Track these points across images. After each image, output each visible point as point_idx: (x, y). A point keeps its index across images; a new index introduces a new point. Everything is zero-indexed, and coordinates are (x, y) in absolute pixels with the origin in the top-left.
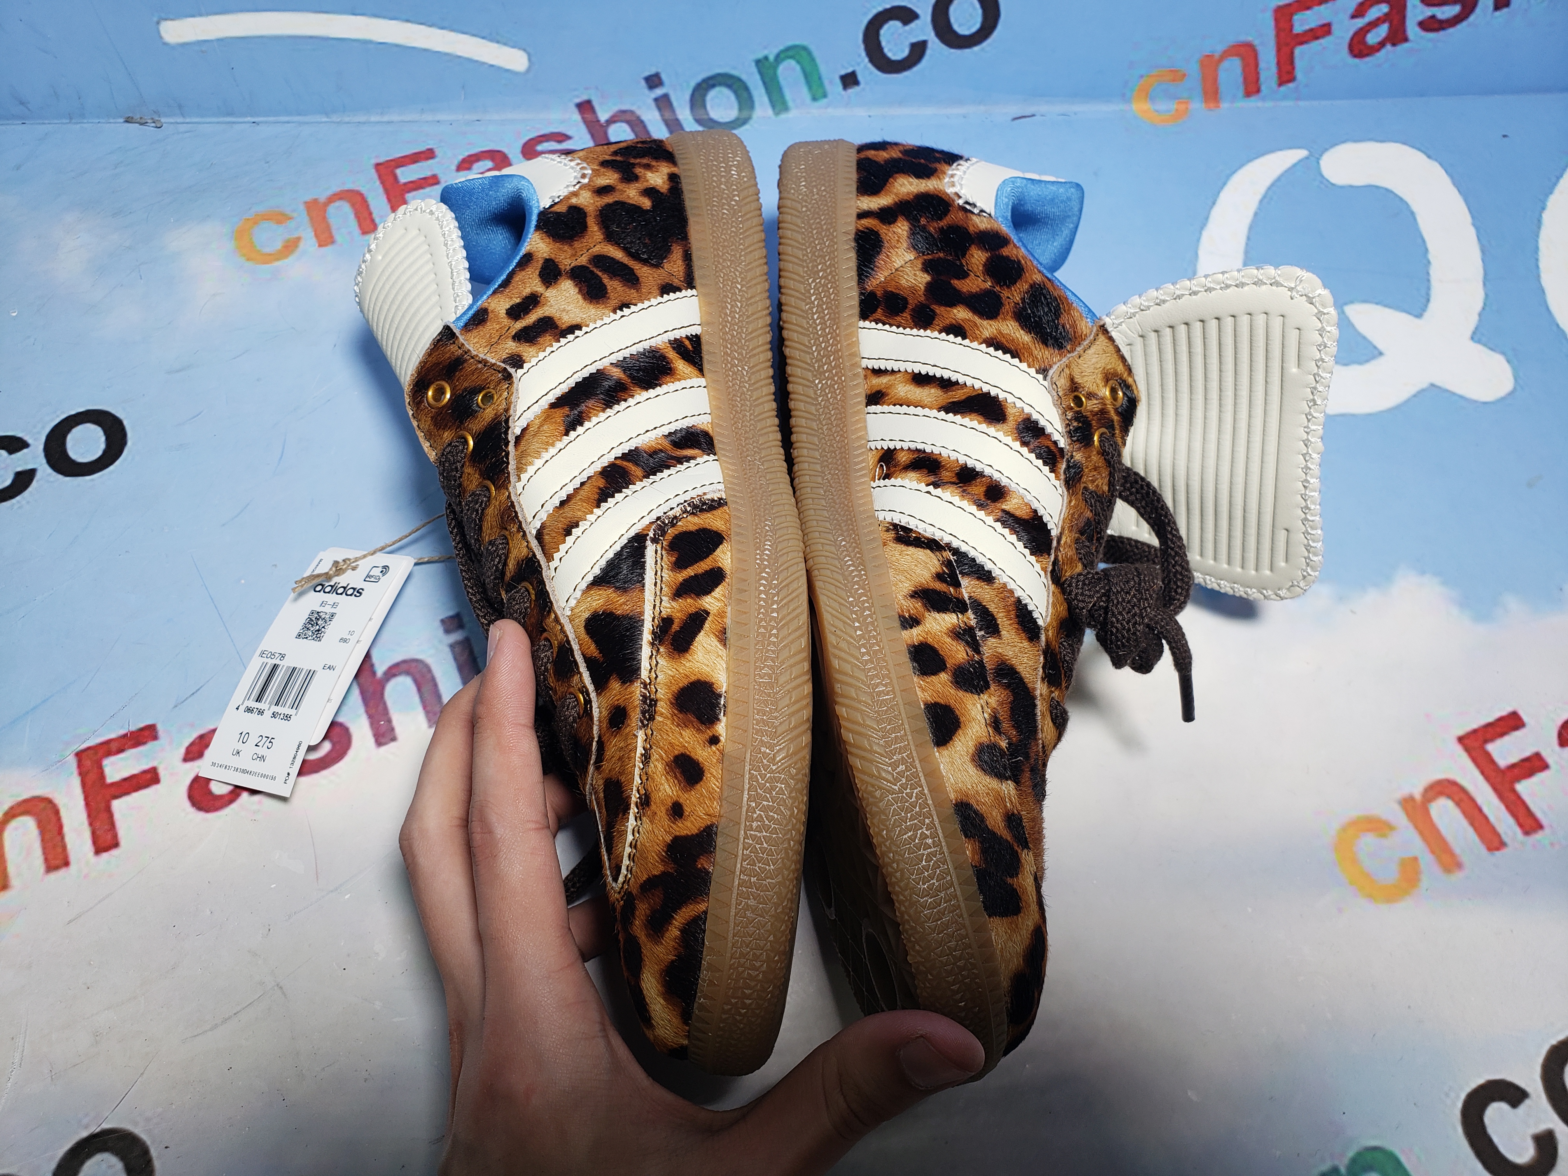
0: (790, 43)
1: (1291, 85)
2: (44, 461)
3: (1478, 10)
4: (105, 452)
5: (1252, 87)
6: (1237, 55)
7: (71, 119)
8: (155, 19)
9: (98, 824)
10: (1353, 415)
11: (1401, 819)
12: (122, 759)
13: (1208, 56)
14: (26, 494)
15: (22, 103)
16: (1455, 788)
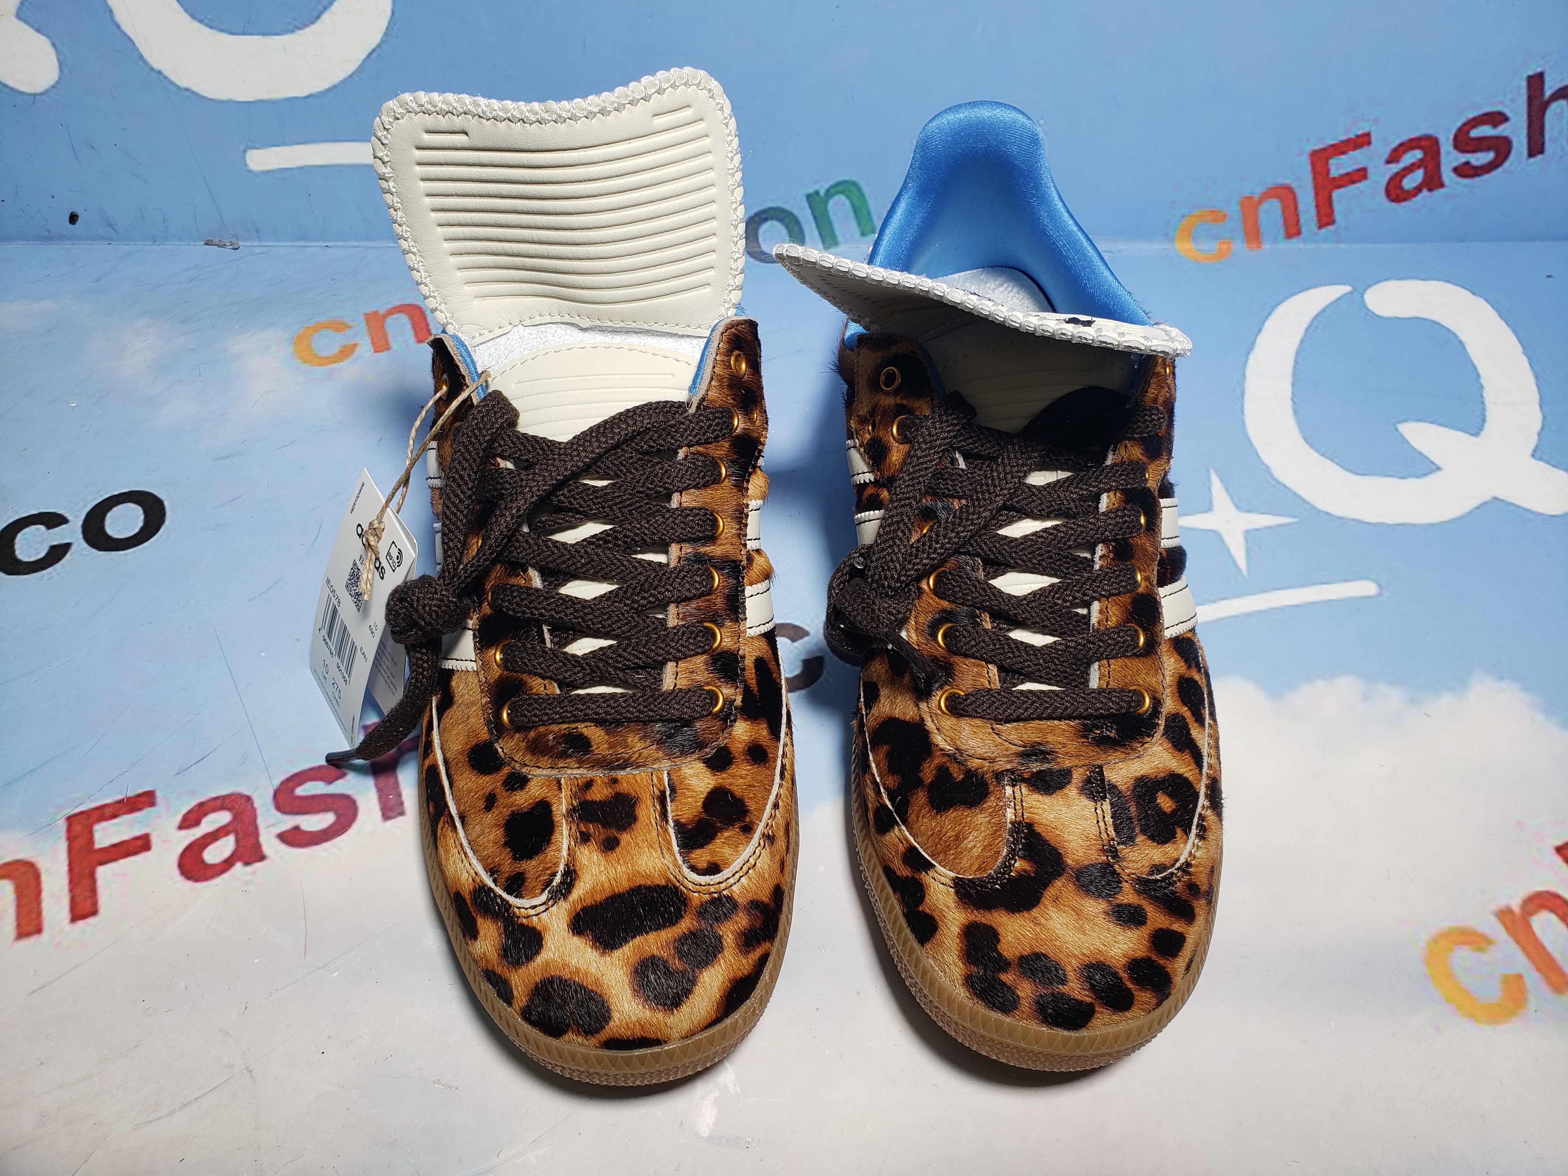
0: (840, 179)
1: (1331, 228)
2: (81, 536)
3: (1512, 157)
4: (142, 529)
5: (1293, 229)
6: (1276, 197)
7: (154, 241)
8: (242, 148)
9: (78, 891)
10: (1414, 525)
11: (1498, 932)
12: (114, 824)
13: (1247, 197)
14: (58, 566)
15: (109, 225)
16: (1558, 902)
